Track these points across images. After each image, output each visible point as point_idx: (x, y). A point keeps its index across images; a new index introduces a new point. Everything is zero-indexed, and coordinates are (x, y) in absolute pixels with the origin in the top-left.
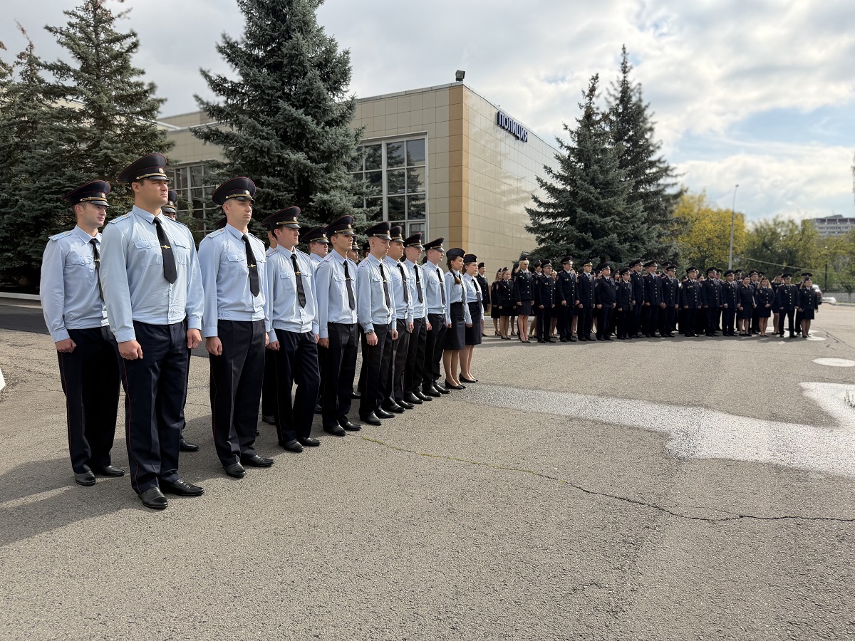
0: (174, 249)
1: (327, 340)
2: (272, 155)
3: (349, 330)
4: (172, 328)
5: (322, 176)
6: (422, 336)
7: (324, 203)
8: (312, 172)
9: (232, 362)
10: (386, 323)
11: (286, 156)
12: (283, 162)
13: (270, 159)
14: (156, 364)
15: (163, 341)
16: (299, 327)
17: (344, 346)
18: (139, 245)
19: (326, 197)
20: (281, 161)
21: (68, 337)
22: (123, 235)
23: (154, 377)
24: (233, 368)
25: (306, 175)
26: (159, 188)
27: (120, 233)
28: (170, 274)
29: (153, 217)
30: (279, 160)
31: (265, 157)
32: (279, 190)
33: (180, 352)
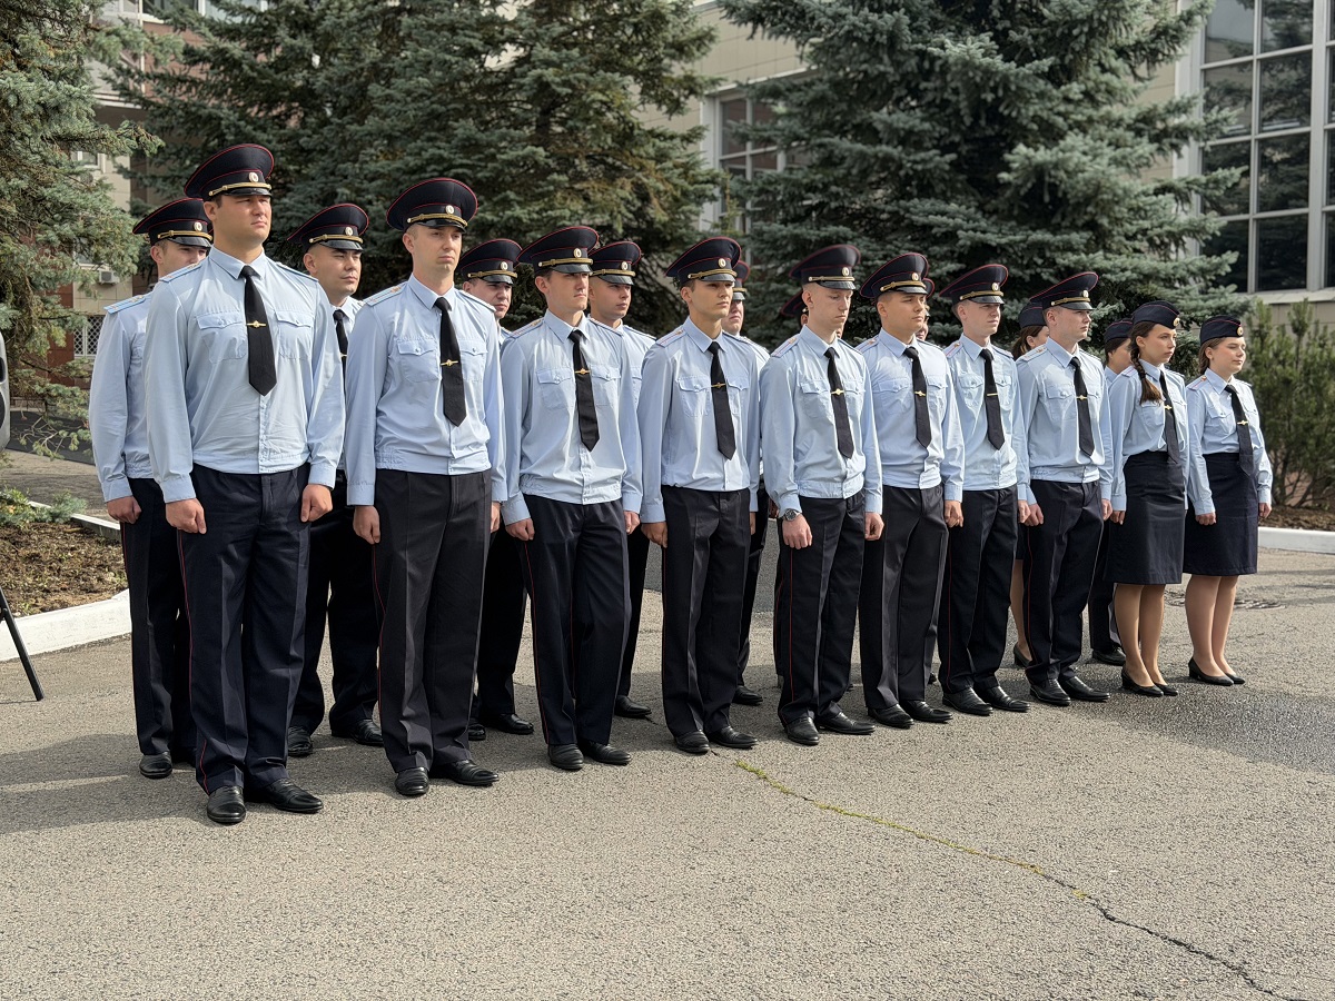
0: (274, 329)
1: (662, 527)
2: (902, 52)
3: (719, 507)
4: (266, 481)
5: (1041, 95)
6: (1001, 538)
7: (1039, 171)
8: (1006, 89)
9: (406, 555)
10: (837, 494)
11: (936, 51)
12: (930, 67)
13: (897, 64)
14: (232, 548)
15: (248, 506)
16: (578, 490)
17: (701, 542)
18: (205, 323)
19: (1042, 155)
20: (926, 65)
21: (130, 493)
22: (179, 304)
23: (228, 571)
24: (410, 569)
25: (989, 97)
26: (248, 211)
27: (175, 299)
28: (261, 375)
29: (241, 265)
30: (920, 66)
31: (881, 61)
32: (919, 146)
33: (285, 528)
